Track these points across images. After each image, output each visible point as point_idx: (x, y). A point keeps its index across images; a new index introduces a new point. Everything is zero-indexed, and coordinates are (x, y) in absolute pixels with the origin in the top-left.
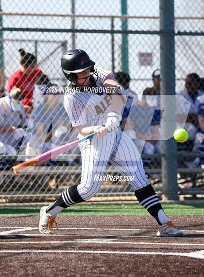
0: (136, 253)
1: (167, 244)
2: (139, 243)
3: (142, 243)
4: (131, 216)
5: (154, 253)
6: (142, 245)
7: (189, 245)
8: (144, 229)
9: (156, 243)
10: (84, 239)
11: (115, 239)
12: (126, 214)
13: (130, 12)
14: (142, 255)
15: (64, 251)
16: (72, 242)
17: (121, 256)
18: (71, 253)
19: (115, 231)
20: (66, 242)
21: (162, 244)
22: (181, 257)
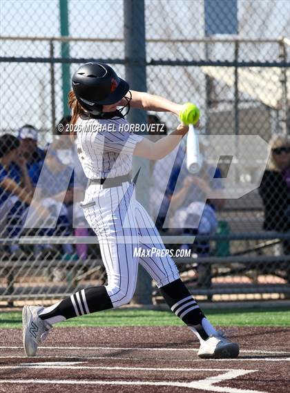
0: (113, 383)
1: (155, 369)
2: (114, 368)
3: (117, 368)
4: (92, 327)
5: (138, 383)
6: (120, 370)
7: (188, 370)
8: (117, 347)
9: (140, 369)
10: (31, 362)
11: (77, 363)
12: (83, 325)
13: (74, 32)
14: (121, 385)
15: (6, 381)
16: (15, 367)
17: (90, 388)
18: (17, 384)
19: (75, 350)
20: (6, 367)
21: (147, 369)
22: (180, 388)
